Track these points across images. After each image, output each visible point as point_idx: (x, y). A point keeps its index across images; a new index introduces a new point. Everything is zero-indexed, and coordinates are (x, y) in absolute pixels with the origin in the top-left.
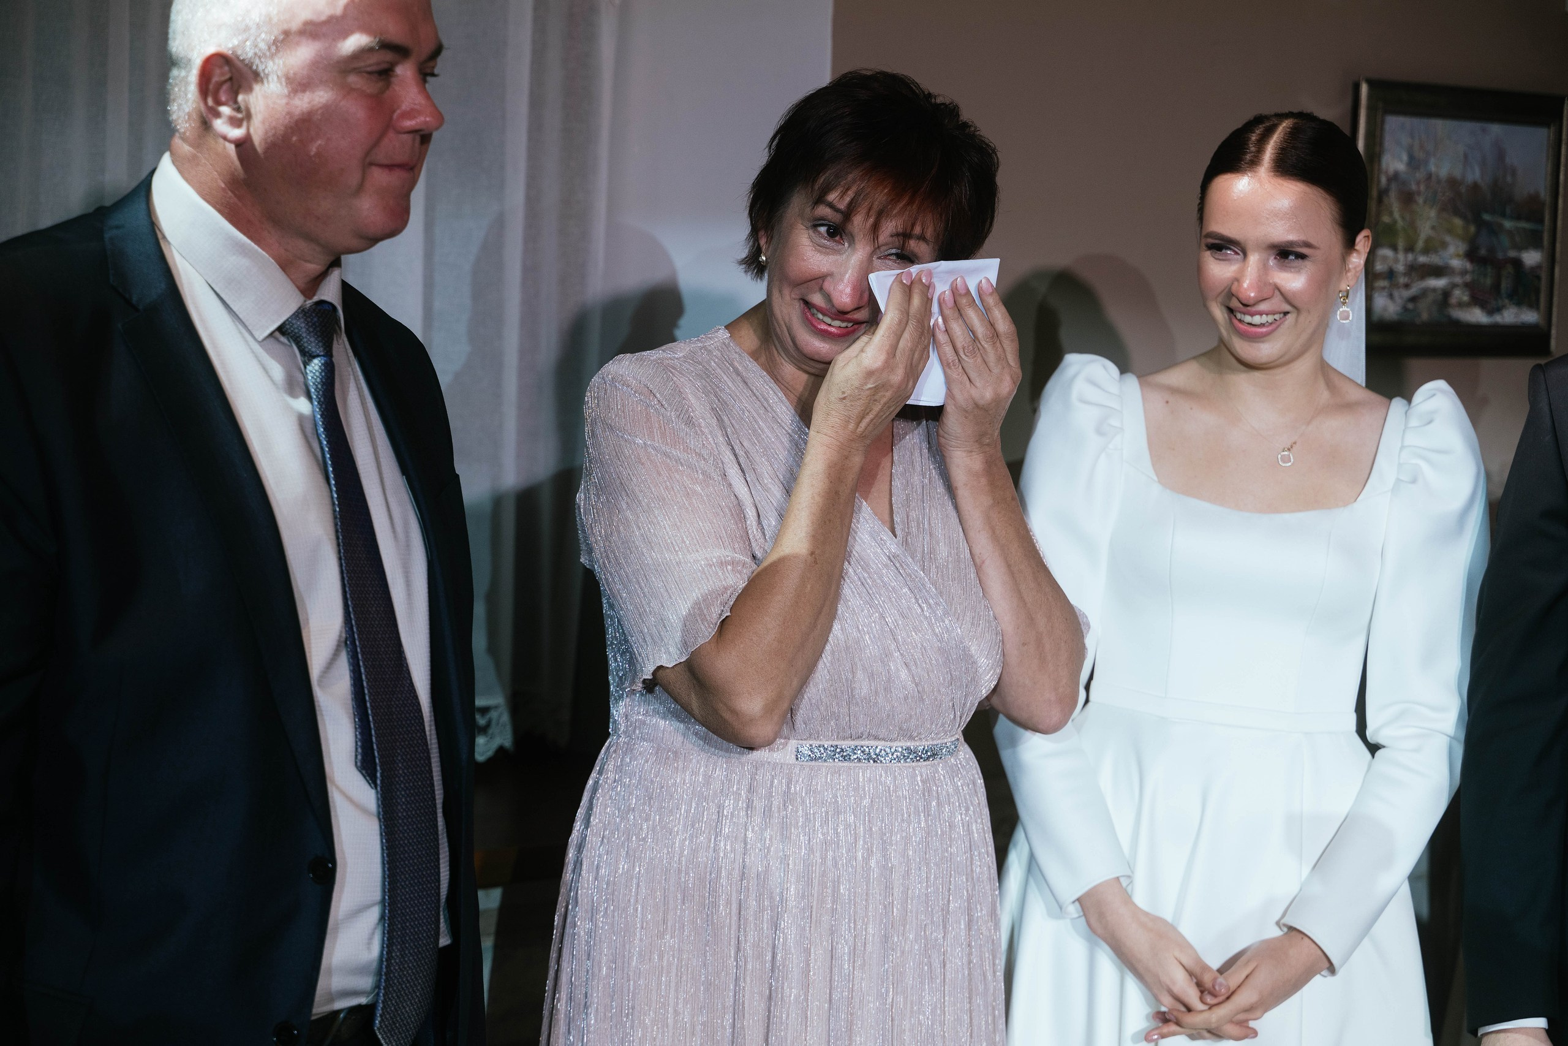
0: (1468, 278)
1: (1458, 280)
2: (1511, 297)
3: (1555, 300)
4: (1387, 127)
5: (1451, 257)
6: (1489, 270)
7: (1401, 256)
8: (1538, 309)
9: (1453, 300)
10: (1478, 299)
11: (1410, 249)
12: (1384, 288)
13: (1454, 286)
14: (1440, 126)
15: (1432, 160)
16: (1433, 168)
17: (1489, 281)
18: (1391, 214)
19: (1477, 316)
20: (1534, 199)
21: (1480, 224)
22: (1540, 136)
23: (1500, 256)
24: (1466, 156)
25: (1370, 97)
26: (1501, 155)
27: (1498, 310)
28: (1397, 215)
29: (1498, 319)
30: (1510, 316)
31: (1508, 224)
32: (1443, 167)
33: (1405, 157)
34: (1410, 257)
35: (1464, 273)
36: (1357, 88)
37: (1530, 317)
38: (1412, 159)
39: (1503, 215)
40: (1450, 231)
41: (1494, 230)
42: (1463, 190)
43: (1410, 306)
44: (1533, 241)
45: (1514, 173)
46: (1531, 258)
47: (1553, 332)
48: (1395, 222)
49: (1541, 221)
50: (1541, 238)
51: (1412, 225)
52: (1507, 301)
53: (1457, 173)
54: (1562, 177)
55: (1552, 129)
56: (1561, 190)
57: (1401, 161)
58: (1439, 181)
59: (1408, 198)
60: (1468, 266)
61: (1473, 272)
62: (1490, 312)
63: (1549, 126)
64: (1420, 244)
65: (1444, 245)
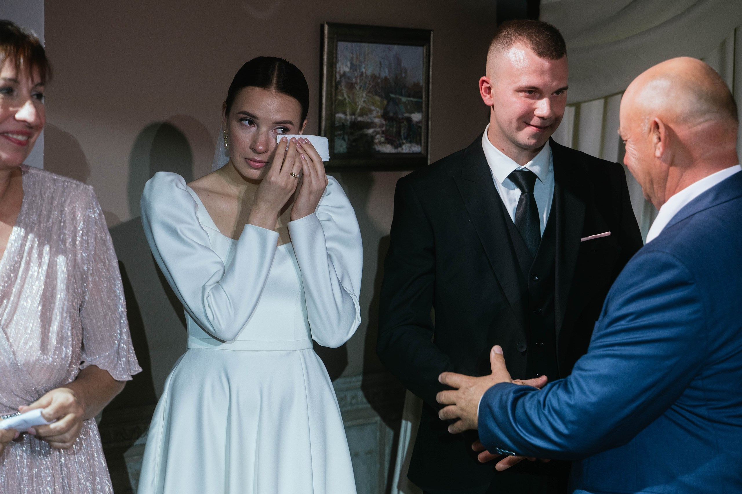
0: (384, 129)
1: (379, 130)
2: (406, 138)
3: (429, 140)
4: (339, 48)
5: (375, 117)
6: (394, 122)
7: (348, 117)
8: (421, 145)
9: (376, 141)
10: (389, 141)
11: (353, 114)
12: (340, 135)
13: (377, 133)
14: (366, 47)
15: (363, 66)
16: (364, 70)
17: (395, 130)
18: (343, 96)
19: (388, 149)
20: (417, 85)
21: (390, 100)
22: (419, 51)
23: (400, 116)
24: (380, 63)
25: (329, 33)
26: (399, 62)
27: (400, 145)
28: (345, 96)
29: (400, 150)
30: (407, 148)
31: (404, 99)
32: (369, 69)
33: (349, 64)
34: (353, 117)
35: (381, 126)
36: (322, 27)
37: (417, 149)
38: (352, 64)
39: (401, 95)
40: (373, 104)
41: (396, 103)
42: (379, 81)
43: (354, 144)
44: (417, 108)
45: (406, 72)
46: (416, 117)
47: (429, 157)
48: (345, 99)
49: (421, 98)
50: (421, 107)
51: (354, 101)
52: (404, 141)
53: (376, 73)
54: (431, 73)
55: (425, 47)
56: (431, 80)
57: (347, 66)
58: (367, 77)
59: (351, 86)
60: (384, 123)
61: (386, 125)
62: (396, 147)
63: (422, 45)
64: (358, 111)
65: (371, 111)
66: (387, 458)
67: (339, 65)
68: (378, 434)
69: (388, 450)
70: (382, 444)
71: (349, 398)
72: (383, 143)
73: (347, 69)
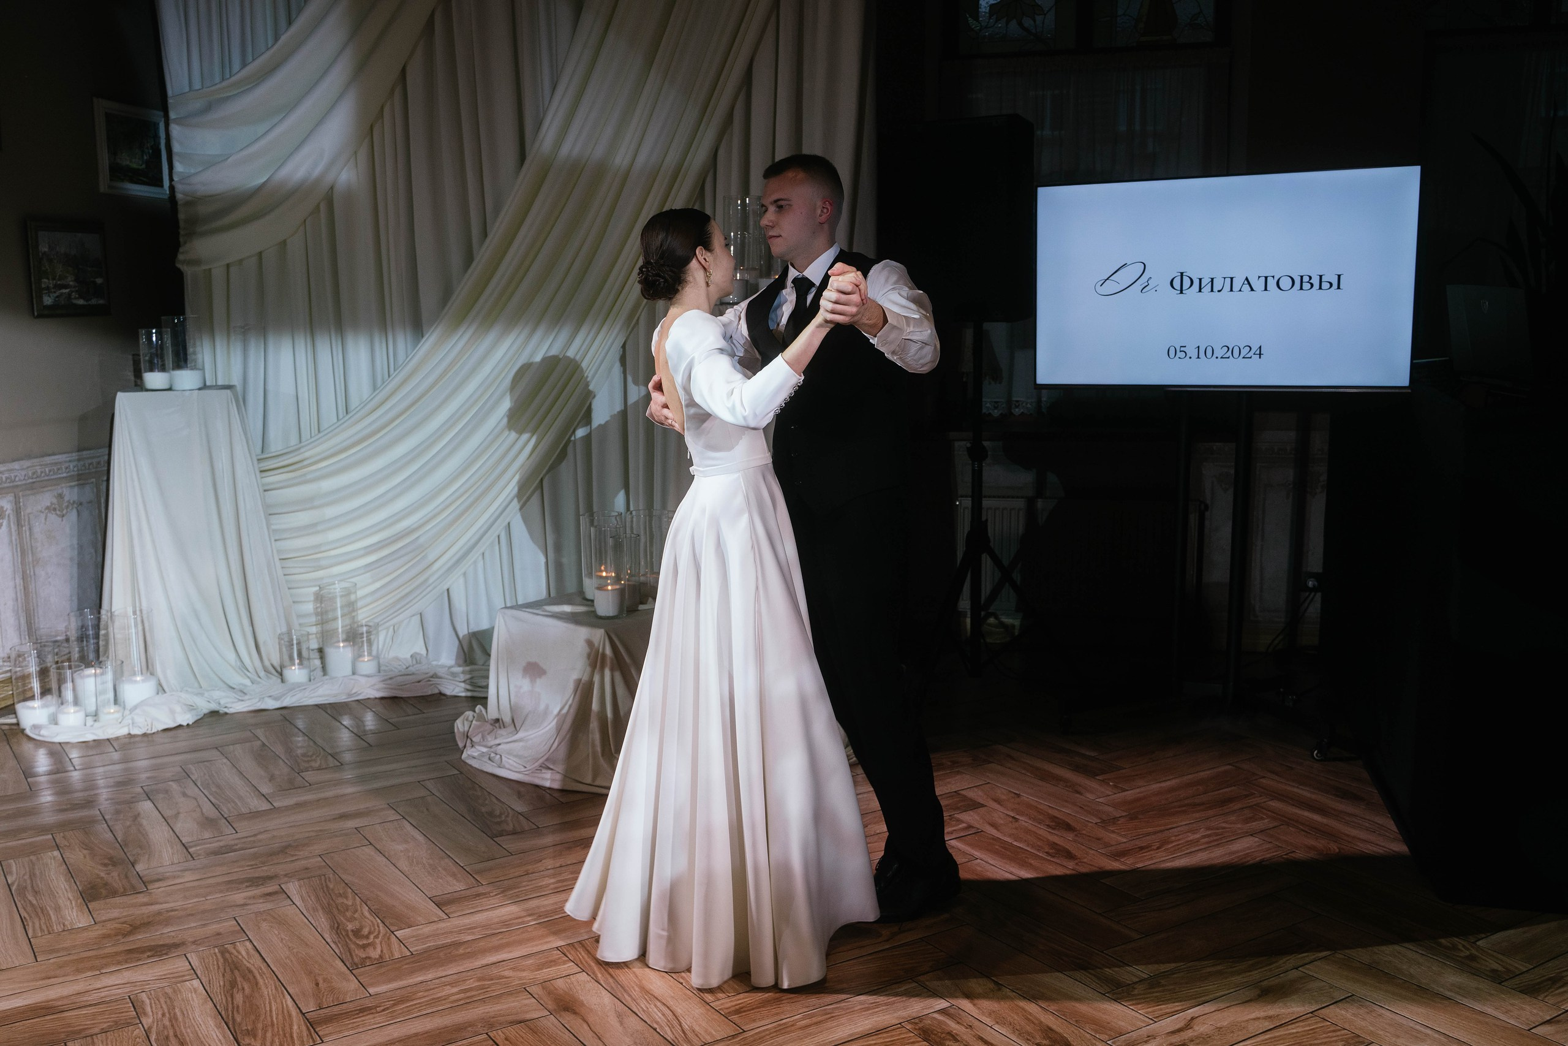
66: (103, 505)
67: (40, 247)
68: (95, 490)
69: (103, 500)
70: (98, 496)
71: (71, 467)
72: (78, 298)
73: (46, 250)
